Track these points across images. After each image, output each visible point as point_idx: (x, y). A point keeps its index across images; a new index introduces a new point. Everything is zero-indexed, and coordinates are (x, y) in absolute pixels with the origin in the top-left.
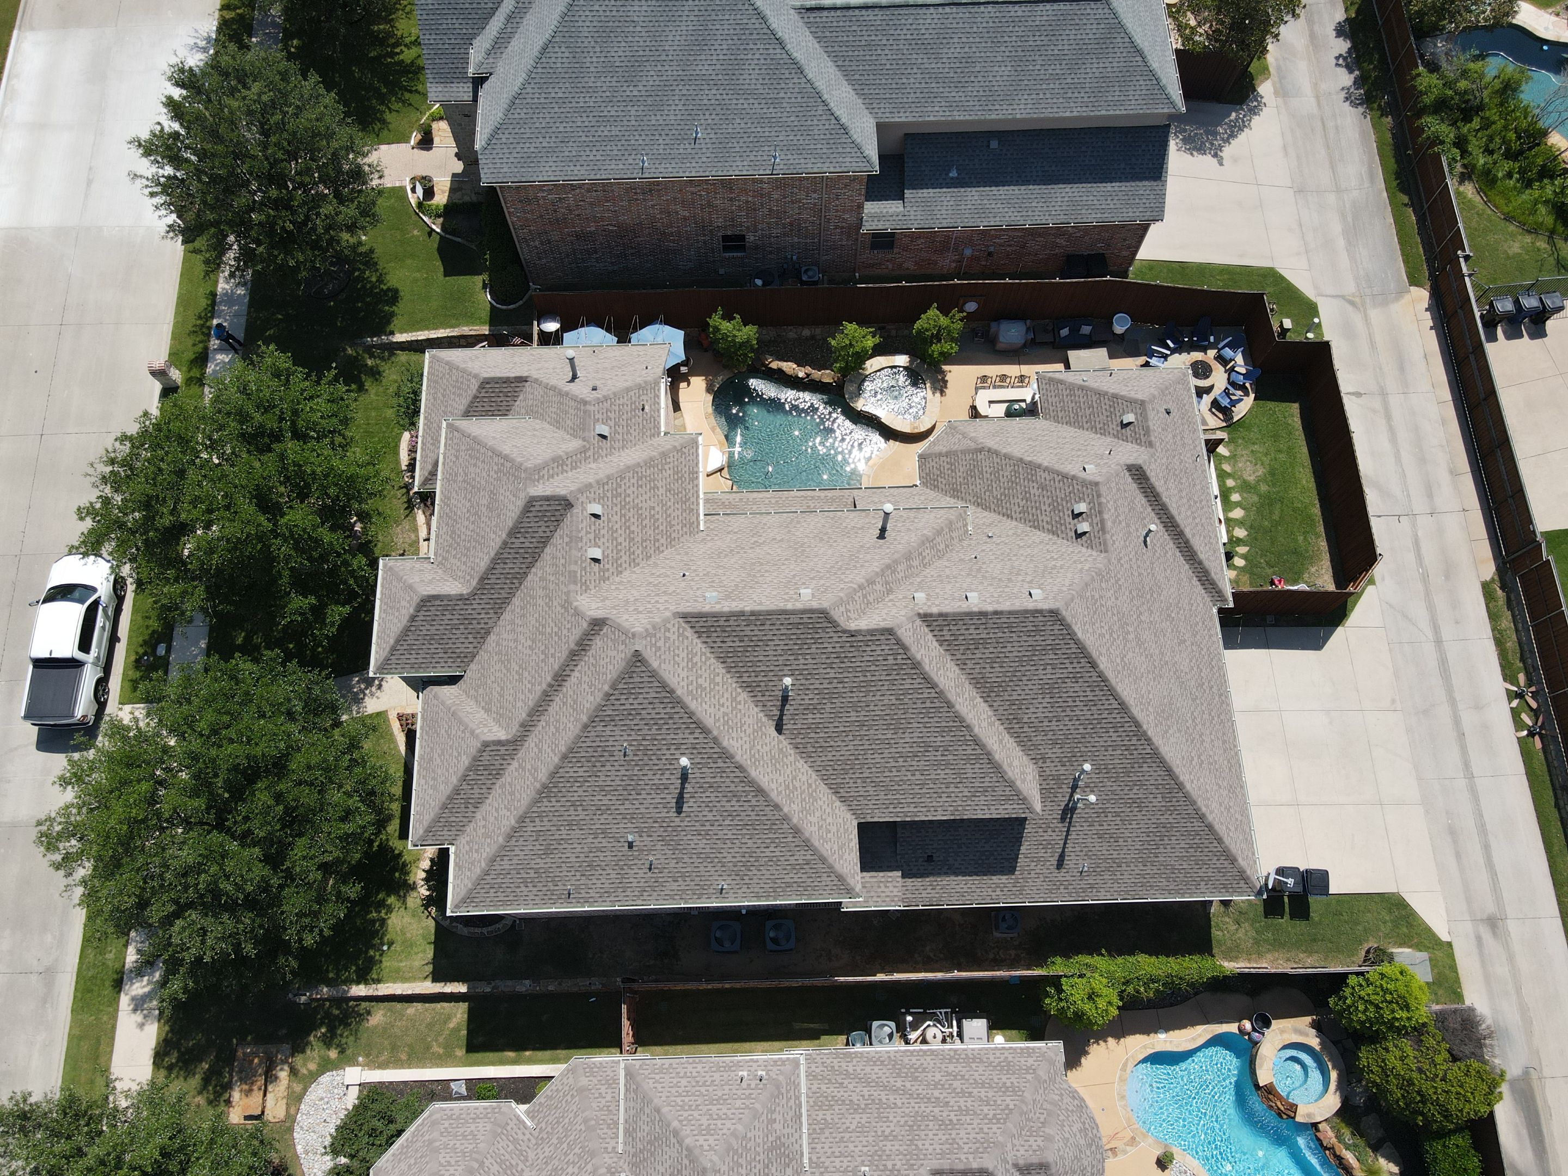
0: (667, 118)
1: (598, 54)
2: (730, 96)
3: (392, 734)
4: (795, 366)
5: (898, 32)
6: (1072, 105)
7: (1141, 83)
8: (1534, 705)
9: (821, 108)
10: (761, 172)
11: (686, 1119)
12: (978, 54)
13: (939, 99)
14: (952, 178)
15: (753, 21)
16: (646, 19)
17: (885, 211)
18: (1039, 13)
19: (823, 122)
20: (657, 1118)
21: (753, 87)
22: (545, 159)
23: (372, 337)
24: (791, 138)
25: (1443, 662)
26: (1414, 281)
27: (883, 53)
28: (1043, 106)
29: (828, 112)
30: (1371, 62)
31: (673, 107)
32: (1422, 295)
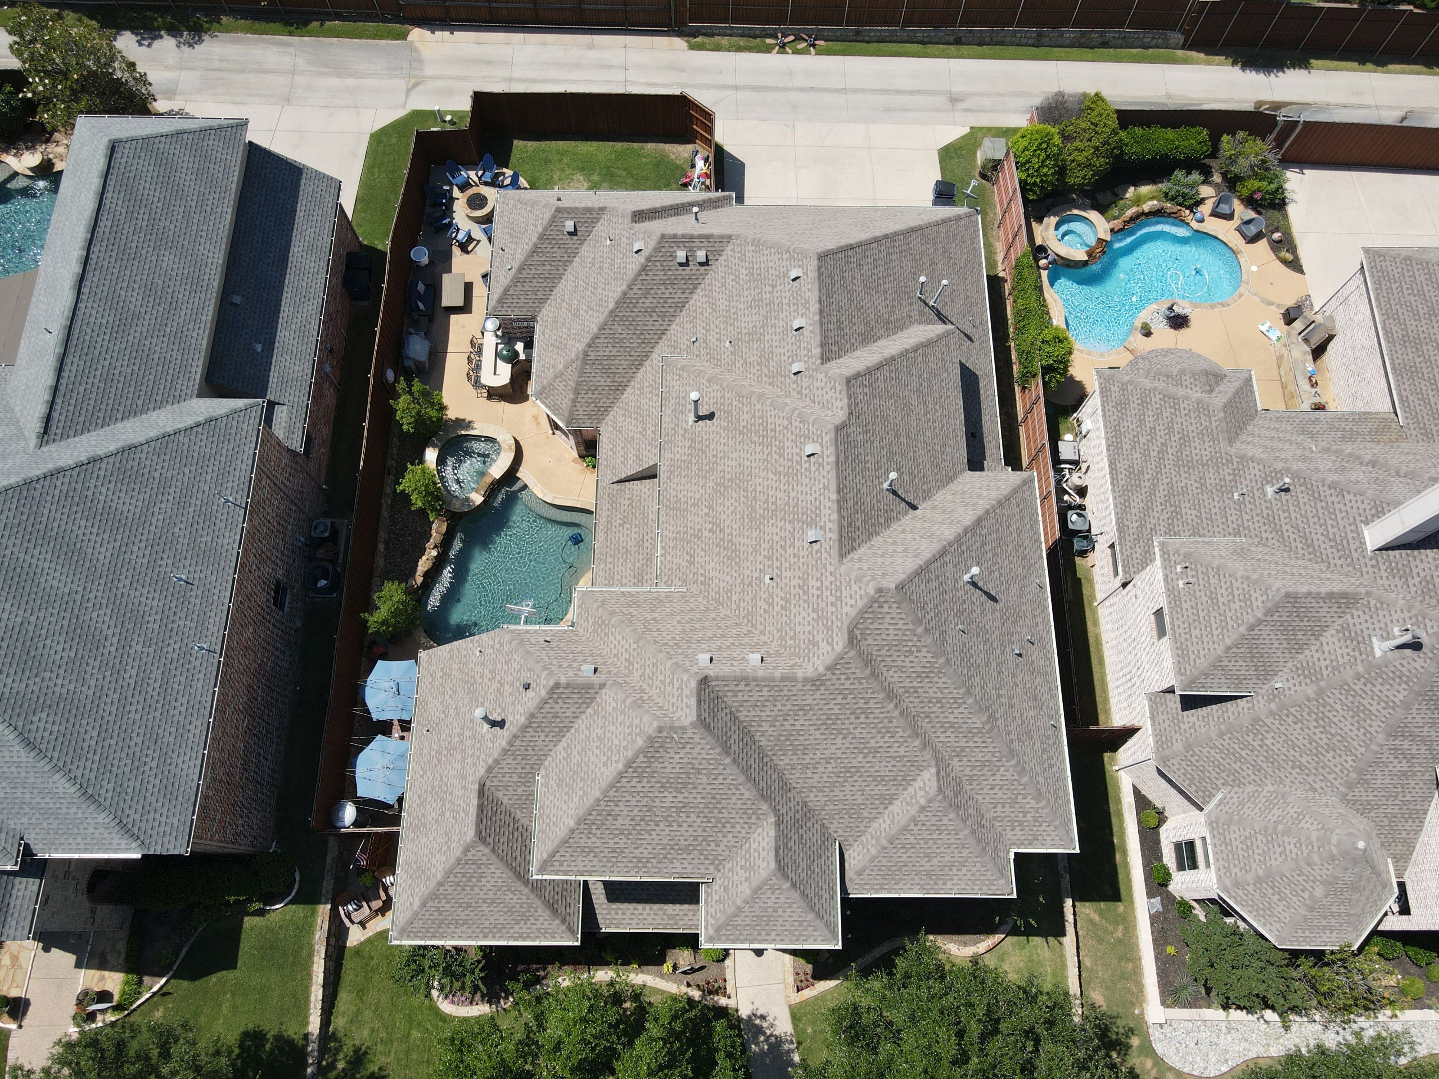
0: (154, 609)
1: (54, 676)
2: (146, 532)
3: (816, 998)
4: (424, 558)
5: (98, 346)
6: (219, 210)
7: (211, 143)
8: (792, 38)
9: (181, 438)
10: (241, 519)
11: (1235, 622)
12: (144, 277)
13: (185, 329)
14: (263, 350)
15: (59, 483)
16: (23, 607)
17: (284, 424)
18: (113, 206)
19: (198, 440)
20: (1234, 650)
21: (140, 503)
22: (172, 767)
23: (306, 1065)
24: (208, 478)
25: (754, 88)
26: (403, 36)
27: (119, 368)
28: (214, 236)
29: (188, 432)
30: (156, 19)
31: (143, 599)
32: (417, 34)
